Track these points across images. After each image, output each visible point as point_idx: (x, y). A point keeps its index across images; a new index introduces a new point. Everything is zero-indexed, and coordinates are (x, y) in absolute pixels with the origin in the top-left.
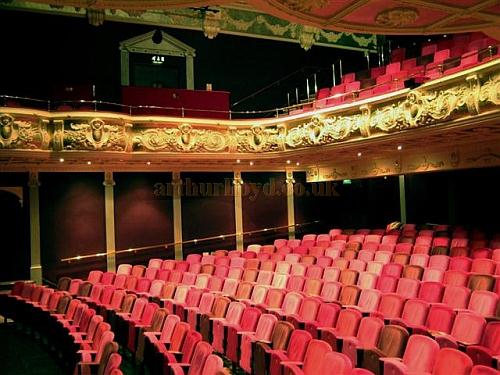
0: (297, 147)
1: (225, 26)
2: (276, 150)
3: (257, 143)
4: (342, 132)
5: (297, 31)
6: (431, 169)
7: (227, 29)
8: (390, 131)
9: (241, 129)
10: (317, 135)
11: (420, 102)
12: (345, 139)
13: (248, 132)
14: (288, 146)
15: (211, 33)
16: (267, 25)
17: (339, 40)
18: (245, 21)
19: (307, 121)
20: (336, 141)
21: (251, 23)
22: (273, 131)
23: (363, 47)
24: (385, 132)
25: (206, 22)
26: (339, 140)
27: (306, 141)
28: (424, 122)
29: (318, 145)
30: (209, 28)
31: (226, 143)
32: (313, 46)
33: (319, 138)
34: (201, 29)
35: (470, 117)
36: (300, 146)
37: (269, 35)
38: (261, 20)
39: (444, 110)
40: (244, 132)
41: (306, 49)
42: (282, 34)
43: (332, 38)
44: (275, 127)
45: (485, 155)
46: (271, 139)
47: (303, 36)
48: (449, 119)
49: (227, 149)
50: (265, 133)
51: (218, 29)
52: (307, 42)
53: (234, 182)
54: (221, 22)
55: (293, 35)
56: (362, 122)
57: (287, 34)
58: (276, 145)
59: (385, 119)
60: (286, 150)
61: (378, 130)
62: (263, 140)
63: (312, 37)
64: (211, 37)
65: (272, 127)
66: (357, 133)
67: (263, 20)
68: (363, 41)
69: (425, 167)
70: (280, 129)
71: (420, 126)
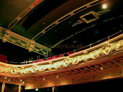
0: (27, 74)
1: (9, 40)
2: (20, 75)
3: (14, 72)
4: (42, 69)
5: (28, 46)
6: (65, 84)
7: (9, 41)
8: (58, 69)
9: (9, 67)
10: (34, 70)
11: (68, 60)
12: (43, 71)
13: (11, 68)
14: (24, 74)
15: (5, 41)
16: (21, 43)
17: (39, 51)
18: (15, 40)
19: (31, 66)
20: (40, 72)
21: (16, 41)
22: (19, 69)
23: (44, 55)
24: (56, 69)
25: (3, 37)
26: (41, 72)
27: (30, 72)
28: (70, 66)
29: (34, 73)
30: (4, 39)
31: (4, 70)
32: (32, 51)
33: (34, 71)
34: (2, 39)
35: (84, 63)
36: (28, 73)
37: (21, 46)
38: (19, 41)
39: (76, 62)
40: (10, 68)
41: (30, 52)
42: (24, 46)
43: (37, 50)
44: (20, 68)
45: (82, 79)
46: (19, 71)
47: (30, 48)
48: (78, 64)
49: (3, 72)
50: (17, 69)
51: (7, 40)
52: (30, 50)
53: (2, 86)
54: (8, 39)
55: (27, 47)
56: (49, 67)
57: (26, 47)
58: (20, 73)
59: (56, 65)
60: (23, 75)
61: (54, 69)
62: (16, 71)
63: (32, 49)
64: (4, 42)
65: (19, 68)
66: (47, 70)
67: (20, 41)
68: (44, 53)
69: (64, 83)
70: (22, 68)
71: (68, 67)
